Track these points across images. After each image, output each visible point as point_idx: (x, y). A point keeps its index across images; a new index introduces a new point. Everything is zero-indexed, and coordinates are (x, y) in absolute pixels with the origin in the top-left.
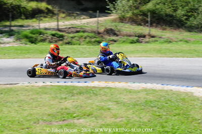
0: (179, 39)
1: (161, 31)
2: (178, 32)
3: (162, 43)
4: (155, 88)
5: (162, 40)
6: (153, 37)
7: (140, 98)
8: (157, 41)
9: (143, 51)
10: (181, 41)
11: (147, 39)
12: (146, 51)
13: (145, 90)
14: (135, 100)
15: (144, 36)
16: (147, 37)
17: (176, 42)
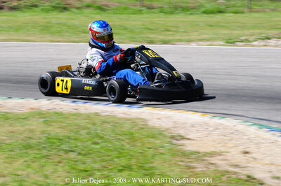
3: (47, 11)
4: (58, 110)
7: (32, 131)
10: (88, 6)
12: (17, 29)
13: (40, 114)
14: (22, 137)
17: (78, 8)
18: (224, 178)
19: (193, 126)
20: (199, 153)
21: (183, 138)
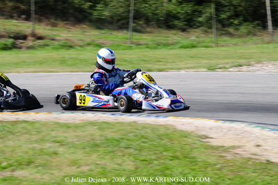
0: (86, 43)
1: (49, 27)
2: (78, 30)
5: (56, 43)
6: (40, 38)
8: (47, 45)
9: (35, 62)
10: (89, 45)
11: (30, 42)
15: (24, 37)
16: (30, 38)
17: (81, 46)
18: (250, 163)
19: (211, 129)
20: (223, 147)
21: (207, 137)
